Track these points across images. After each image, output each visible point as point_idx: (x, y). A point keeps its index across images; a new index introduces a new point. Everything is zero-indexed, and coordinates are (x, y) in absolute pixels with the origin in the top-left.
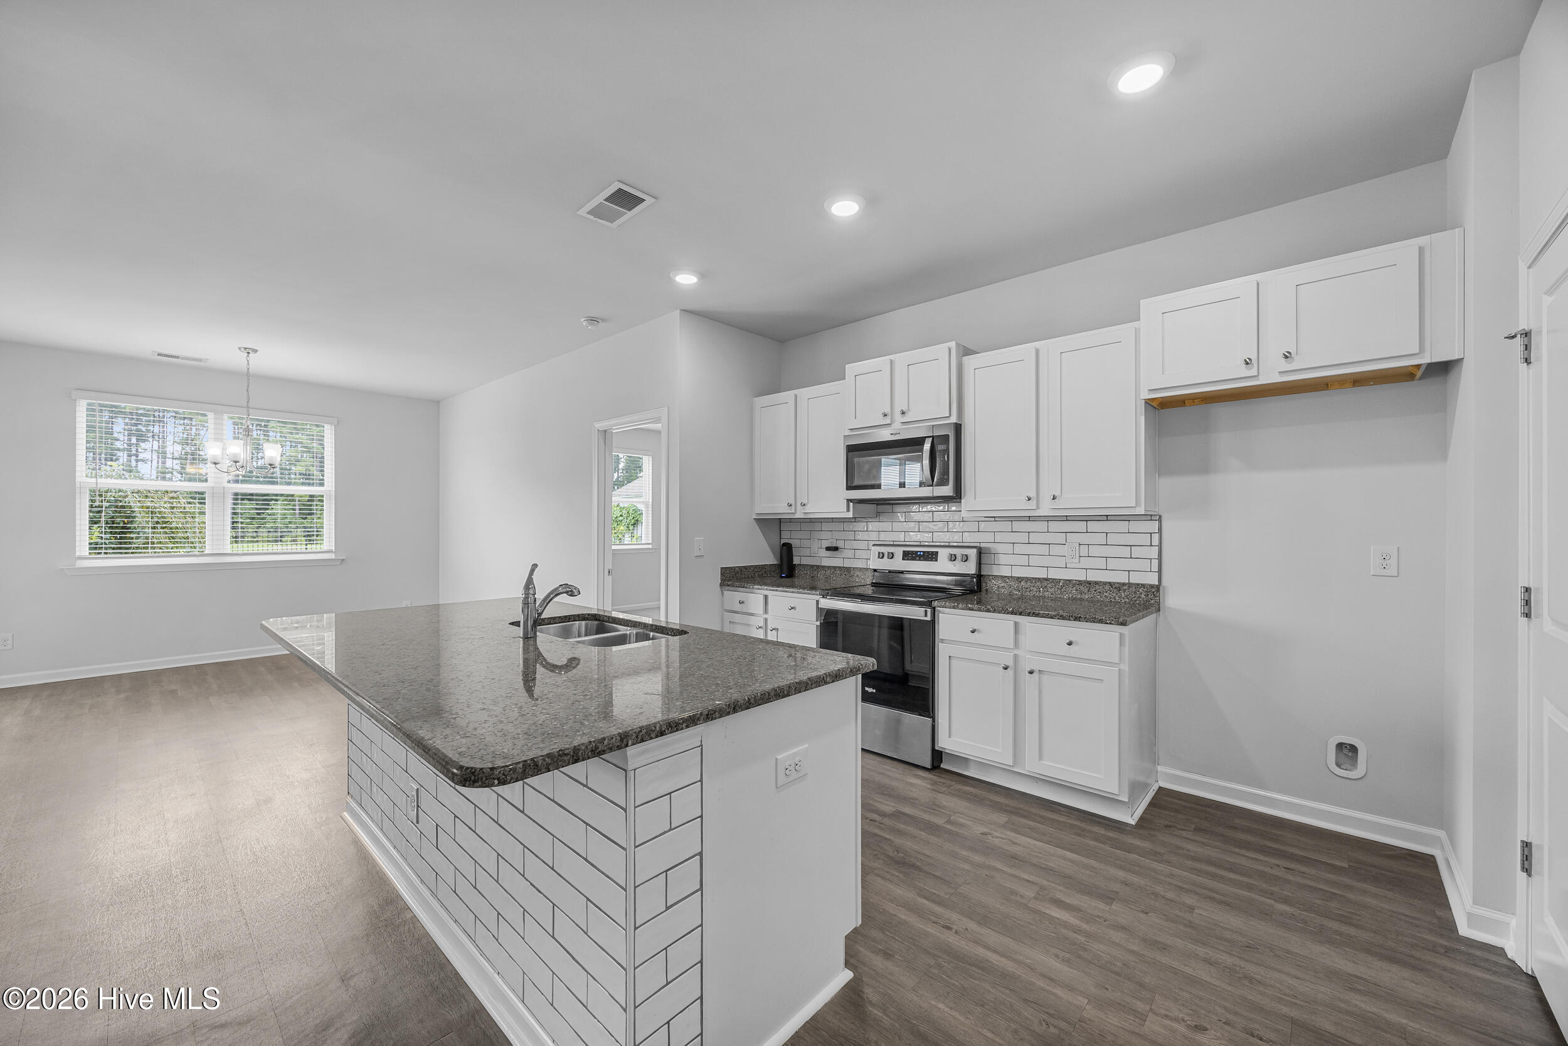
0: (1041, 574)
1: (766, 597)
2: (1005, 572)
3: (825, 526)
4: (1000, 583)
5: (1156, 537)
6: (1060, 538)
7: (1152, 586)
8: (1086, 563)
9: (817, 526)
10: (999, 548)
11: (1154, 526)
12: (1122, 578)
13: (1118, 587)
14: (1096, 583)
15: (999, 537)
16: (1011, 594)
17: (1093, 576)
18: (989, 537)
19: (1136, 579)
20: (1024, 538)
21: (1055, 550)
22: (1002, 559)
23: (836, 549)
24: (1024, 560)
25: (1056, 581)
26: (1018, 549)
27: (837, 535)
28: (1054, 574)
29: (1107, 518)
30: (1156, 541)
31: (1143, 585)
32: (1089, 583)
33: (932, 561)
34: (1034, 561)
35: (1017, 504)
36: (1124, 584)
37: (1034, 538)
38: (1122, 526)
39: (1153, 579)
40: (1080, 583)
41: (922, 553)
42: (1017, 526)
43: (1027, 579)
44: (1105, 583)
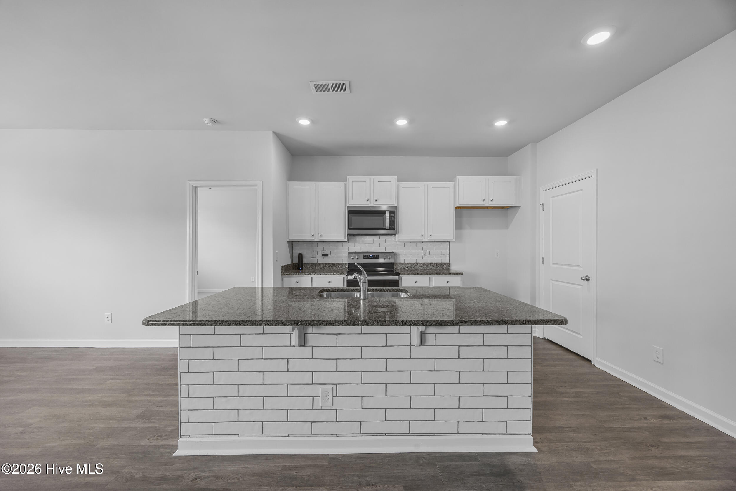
0: (415, 261)
1: (312, 278)
2: (402, 261)
3: (319, 245)
4: (401, 265)
5: (448, 248)
6: (421, 249)
7: (448, 263)
8: (429, 257)
9: (315, 245)
10: (400, 253)
11: (448, 245)
12: (439, 261)
13: (439, 264)
14: (433, 263)
15: (400, 249)
16: (405, 269)
17: (431, 261)
18: (396, 249)
19: (443, 261)
20: (408, 249)
21: (419, 253)
22: (401, 257)
23: (327, 255)
24: (408, 257)
25: (420, 264)
26: (407, 253)
27: (325, 249)
28: (419, 261)
29: (435, 242)
30: (448, 250)
31: (446, 263)
32: (430, 263)
33: (376, 258)
34: (412, 257)
35: (417, 237)
36: (440, 263)
37: (412, 249)
38: (439, 245)
39: (447, 261)
40: (428, 264)
41: (372, 256)
42: (406, 245)
43: (410, 264)
44: (435, 263)
